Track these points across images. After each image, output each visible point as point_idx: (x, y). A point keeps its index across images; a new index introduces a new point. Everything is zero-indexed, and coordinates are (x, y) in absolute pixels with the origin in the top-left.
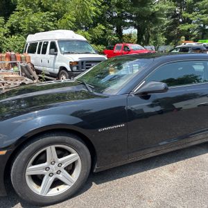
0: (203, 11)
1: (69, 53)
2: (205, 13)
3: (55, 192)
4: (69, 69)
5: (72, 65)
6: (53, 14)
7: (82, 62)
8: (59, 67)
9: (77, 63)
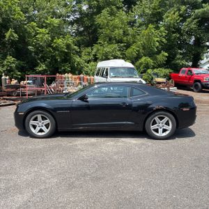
3: (40, 134)
6: (122, 45)
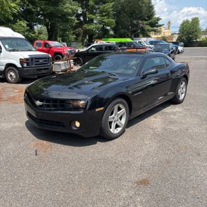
0: (104, 14)
1: (14, 50)
2: (105, 16)
4: (19, 66)
5: (22, 61)
7: (32, 59)
8: (5, 64)
9: (27, 59)
